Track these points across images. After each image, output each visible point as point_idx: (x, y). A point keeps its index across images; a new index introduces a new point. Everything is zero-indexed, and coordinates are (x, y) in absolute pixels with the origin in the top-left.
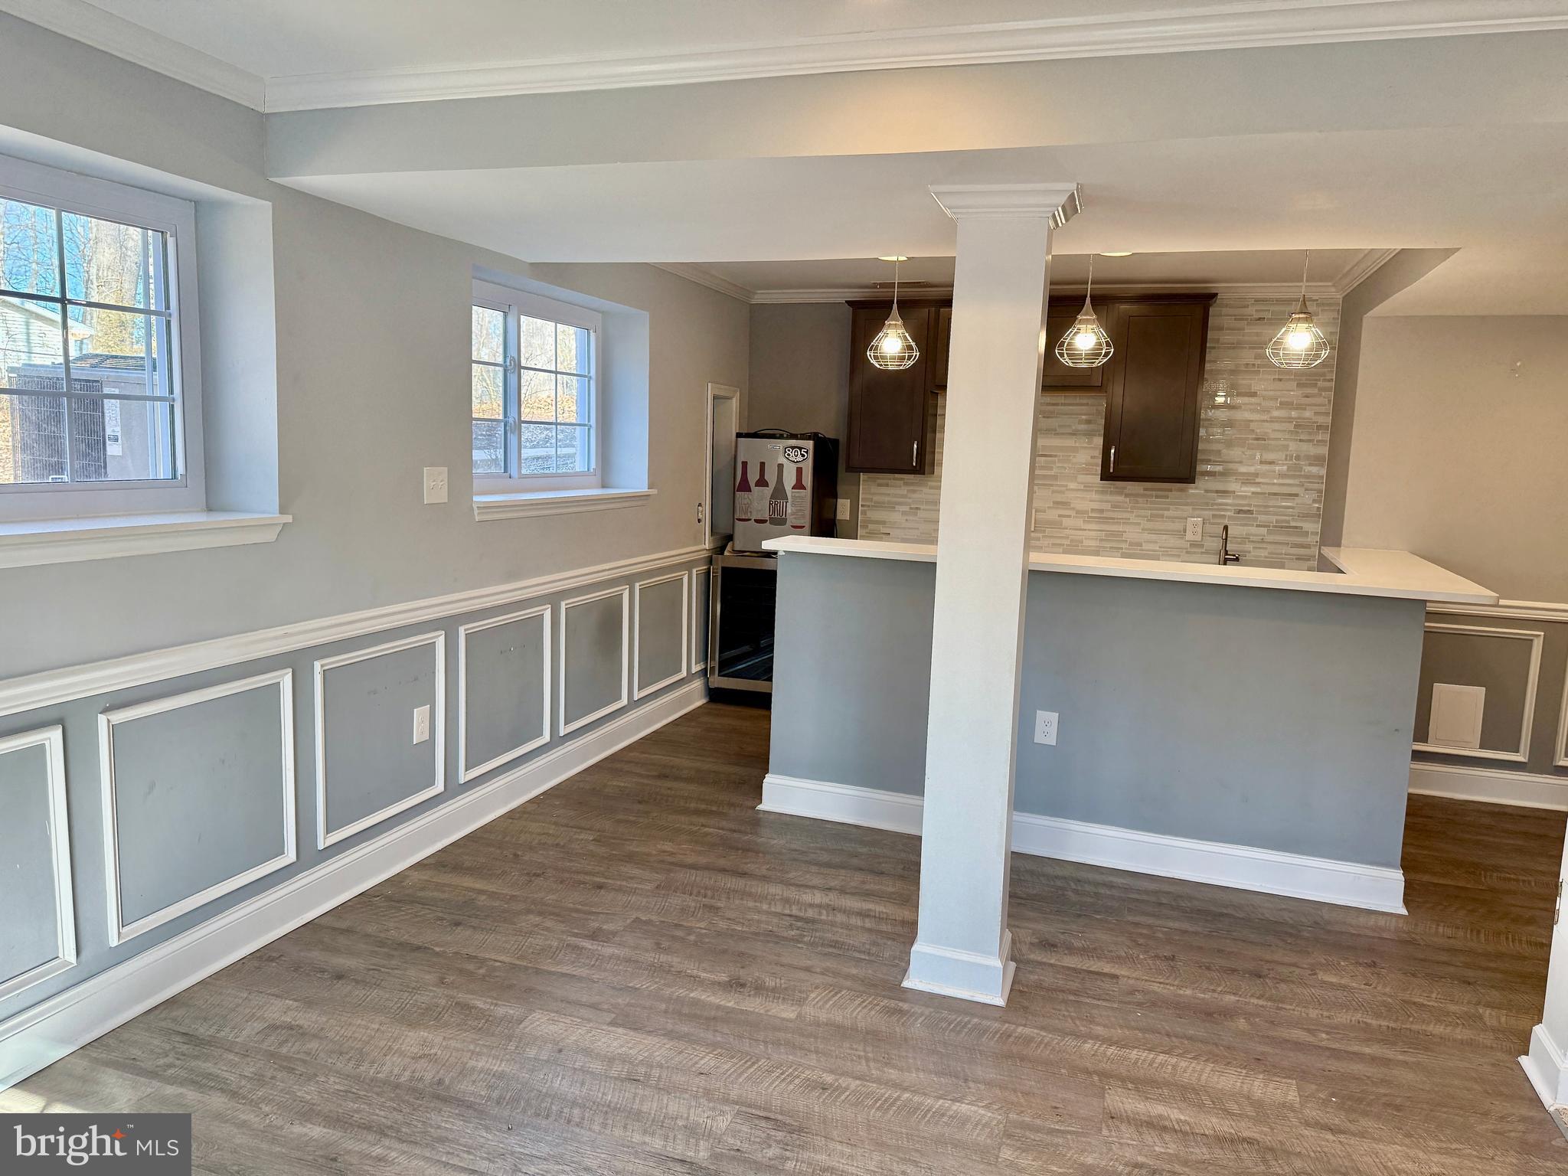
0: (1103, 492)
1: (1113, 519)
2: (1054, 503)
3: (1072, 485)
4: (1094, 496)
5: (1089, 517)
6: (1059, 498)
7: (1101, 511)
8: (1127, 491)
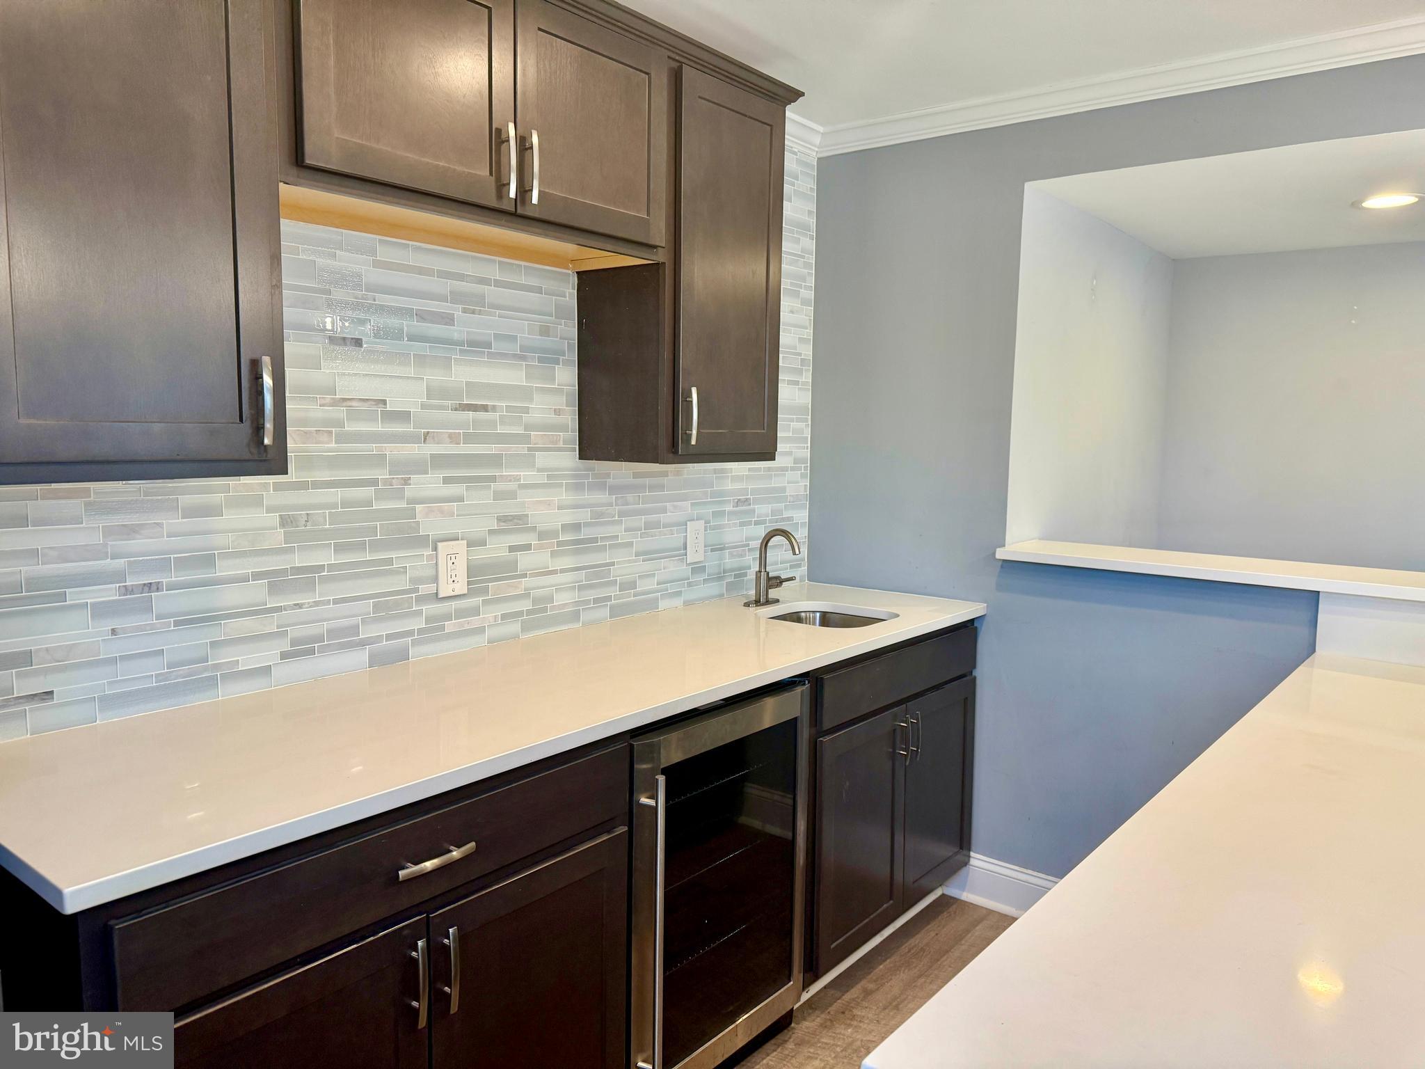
0: (578, 487)
1: (595, 540)
2: (500, 519)
3: (527, 475)
4: (565, 496)
5: (560, 544)
6: (510, 508)
7: (576, 527)
8: (610, 481)
